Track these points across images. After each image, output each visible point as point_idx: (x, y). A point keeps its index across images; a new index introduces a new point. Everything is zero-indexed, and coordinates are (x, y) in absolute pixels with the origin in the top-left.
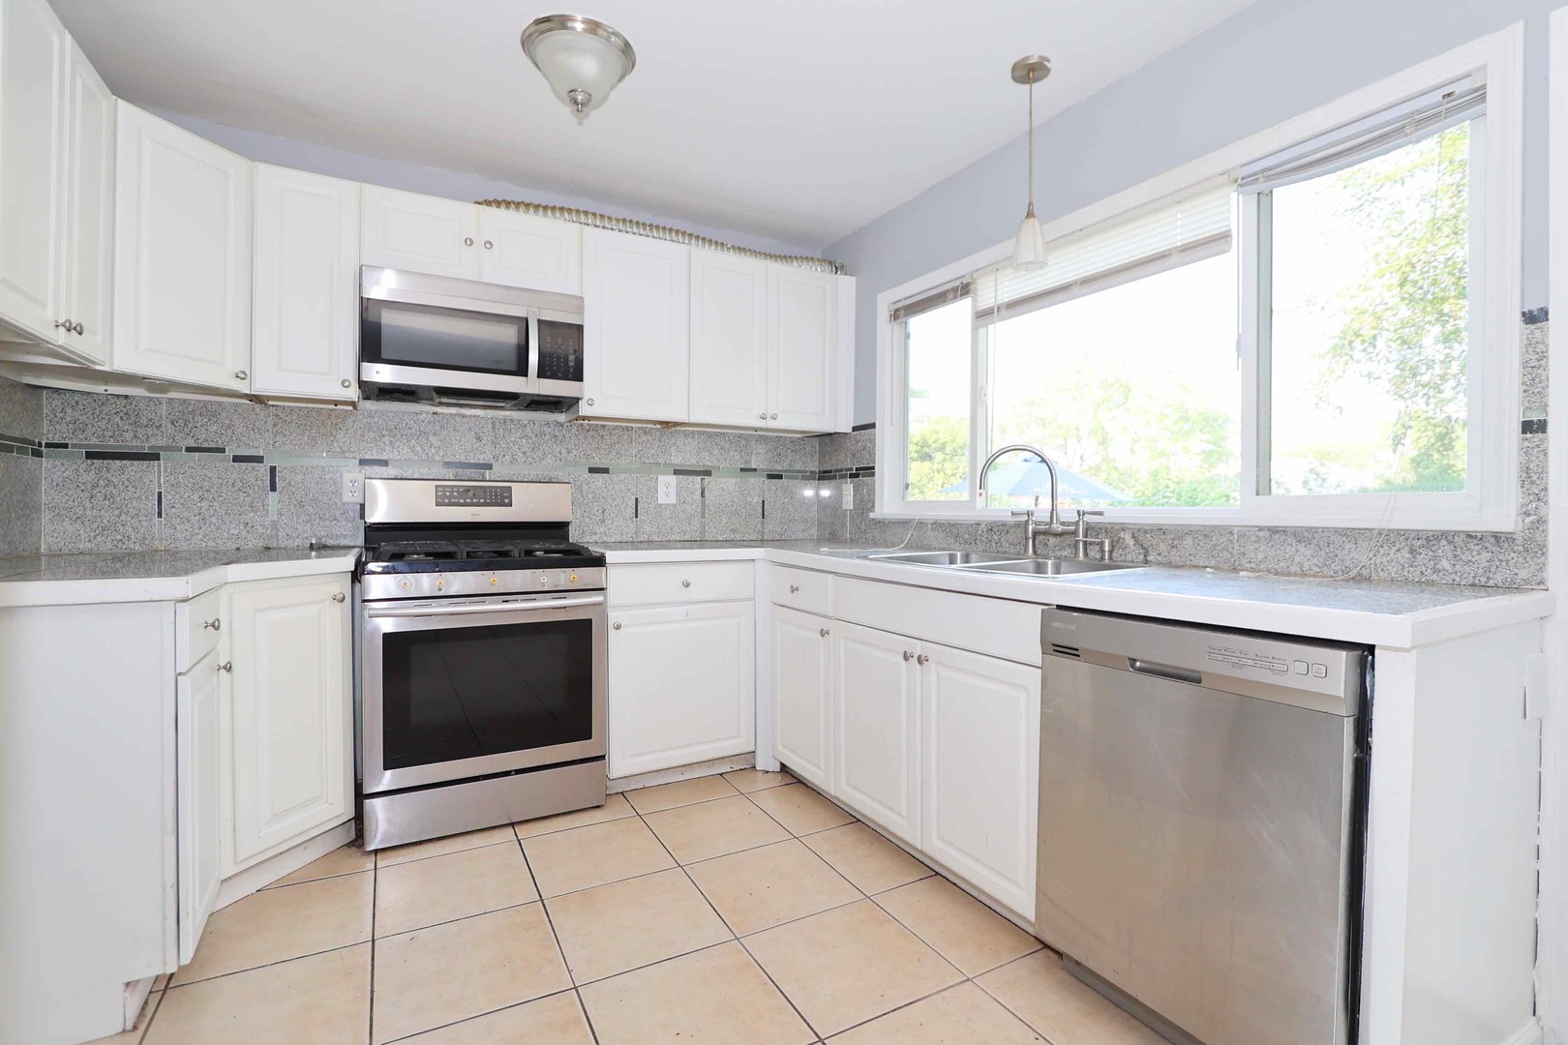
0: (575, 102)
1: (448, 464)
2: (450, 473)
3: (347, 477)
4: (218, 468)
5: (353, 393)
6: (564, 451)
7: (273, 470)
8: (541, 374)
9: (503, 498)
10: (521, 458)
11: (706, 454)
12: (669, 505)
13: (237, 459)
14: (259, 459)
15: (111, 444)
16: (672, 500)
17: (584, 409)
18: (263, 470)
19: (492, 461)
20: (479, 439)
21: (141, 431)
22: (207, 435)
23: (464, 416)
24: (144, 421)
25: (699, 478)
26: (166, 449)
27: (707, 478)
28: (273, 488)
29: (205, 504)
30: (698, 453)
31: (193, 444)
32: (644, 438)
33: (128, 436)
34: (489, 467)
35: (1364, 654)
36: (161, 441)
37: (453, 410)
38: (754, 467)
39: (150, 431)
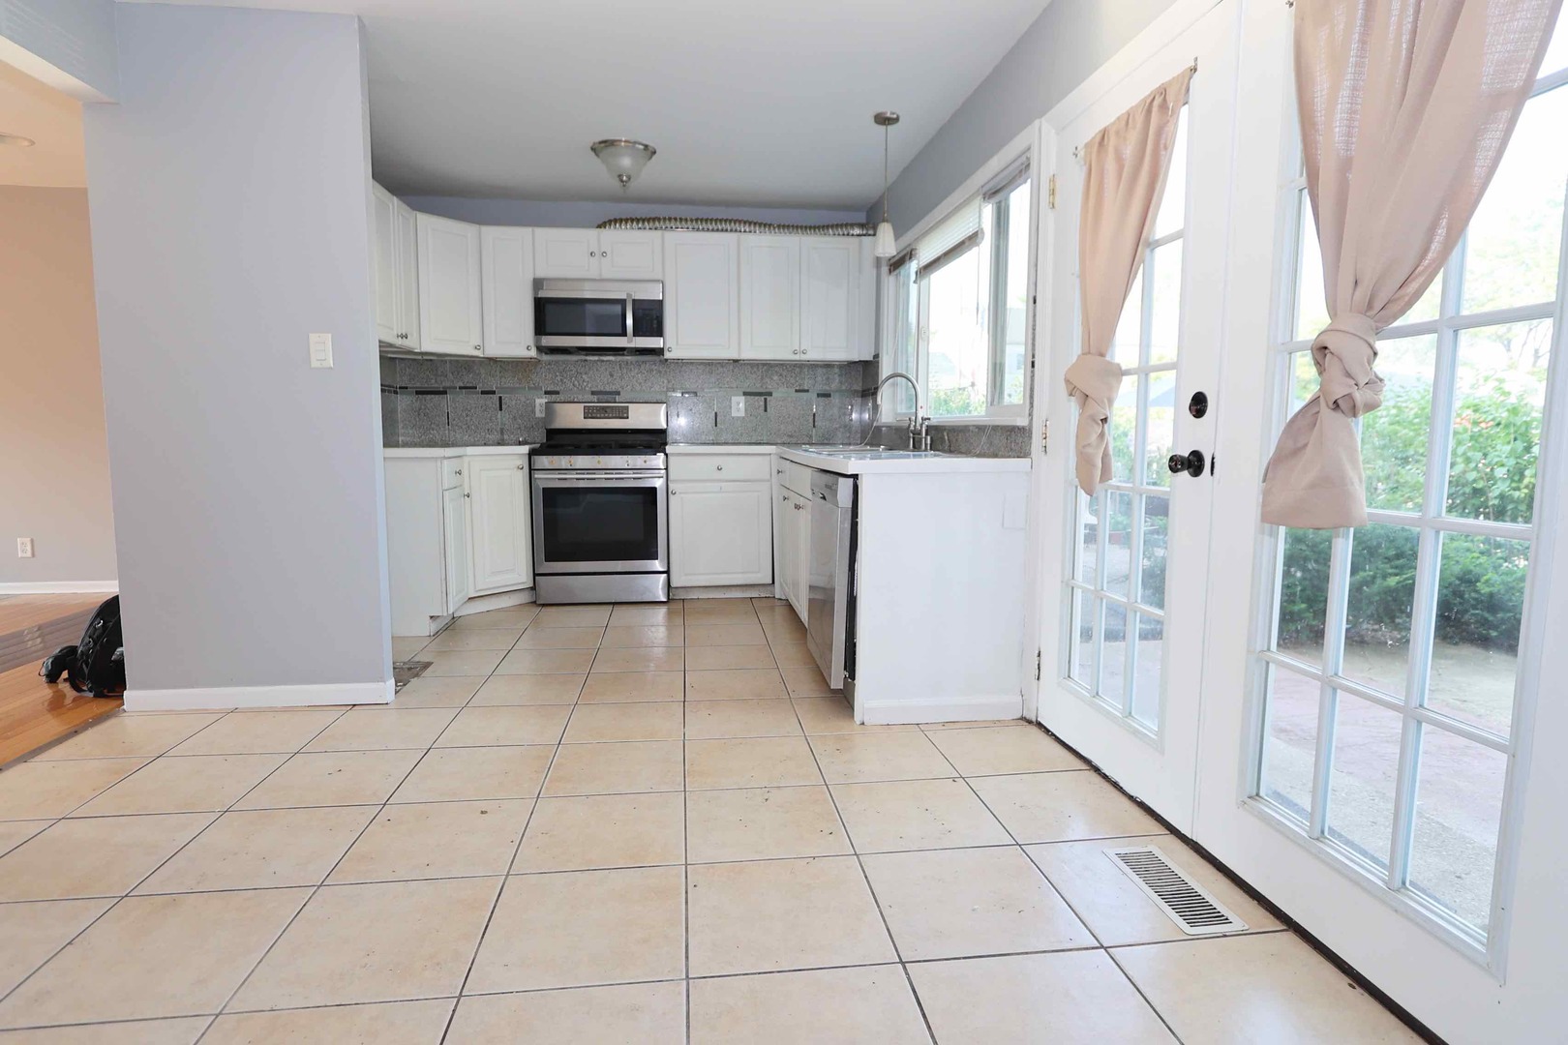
0: (622, 181)
1: (593, 393)
2: (595, 398)
3: (538, 401)
4: (474, 400)
5: (533, 353)
6: (666, 381)
7: (500, 398)
8: (636, 333)
9: (623, 414)
10: (638, 388)
11: (768, 380)
12: (739, 417)
13: (483, 393)
14: (494, 393)
15: (426, 386)
16: (742, 414)
17: (667, 355)
18: (495, 397)
19: (620, 389)
20: (612, 375)
21: (439, 379)
22: (468, 379)
23: (603, 361)
24: (440, 373)
25: (763, 398)
26: (450, 388)
27: (769, 398)
28: (501, 409)
29: (468, 418)
30: (762, 379)
31: (462, 385)
32: (721, 369)
33: (433, 381)
34: (618, 393)
35: (855, 477)
36: (448, 384)
37: (596, 358)
38: (806, 388)
39: (442, 378)
